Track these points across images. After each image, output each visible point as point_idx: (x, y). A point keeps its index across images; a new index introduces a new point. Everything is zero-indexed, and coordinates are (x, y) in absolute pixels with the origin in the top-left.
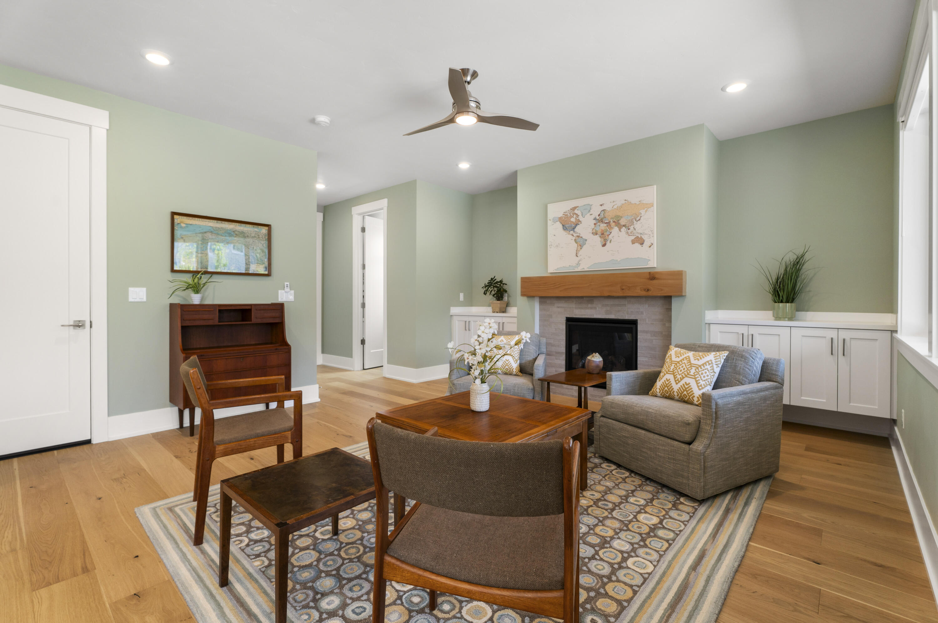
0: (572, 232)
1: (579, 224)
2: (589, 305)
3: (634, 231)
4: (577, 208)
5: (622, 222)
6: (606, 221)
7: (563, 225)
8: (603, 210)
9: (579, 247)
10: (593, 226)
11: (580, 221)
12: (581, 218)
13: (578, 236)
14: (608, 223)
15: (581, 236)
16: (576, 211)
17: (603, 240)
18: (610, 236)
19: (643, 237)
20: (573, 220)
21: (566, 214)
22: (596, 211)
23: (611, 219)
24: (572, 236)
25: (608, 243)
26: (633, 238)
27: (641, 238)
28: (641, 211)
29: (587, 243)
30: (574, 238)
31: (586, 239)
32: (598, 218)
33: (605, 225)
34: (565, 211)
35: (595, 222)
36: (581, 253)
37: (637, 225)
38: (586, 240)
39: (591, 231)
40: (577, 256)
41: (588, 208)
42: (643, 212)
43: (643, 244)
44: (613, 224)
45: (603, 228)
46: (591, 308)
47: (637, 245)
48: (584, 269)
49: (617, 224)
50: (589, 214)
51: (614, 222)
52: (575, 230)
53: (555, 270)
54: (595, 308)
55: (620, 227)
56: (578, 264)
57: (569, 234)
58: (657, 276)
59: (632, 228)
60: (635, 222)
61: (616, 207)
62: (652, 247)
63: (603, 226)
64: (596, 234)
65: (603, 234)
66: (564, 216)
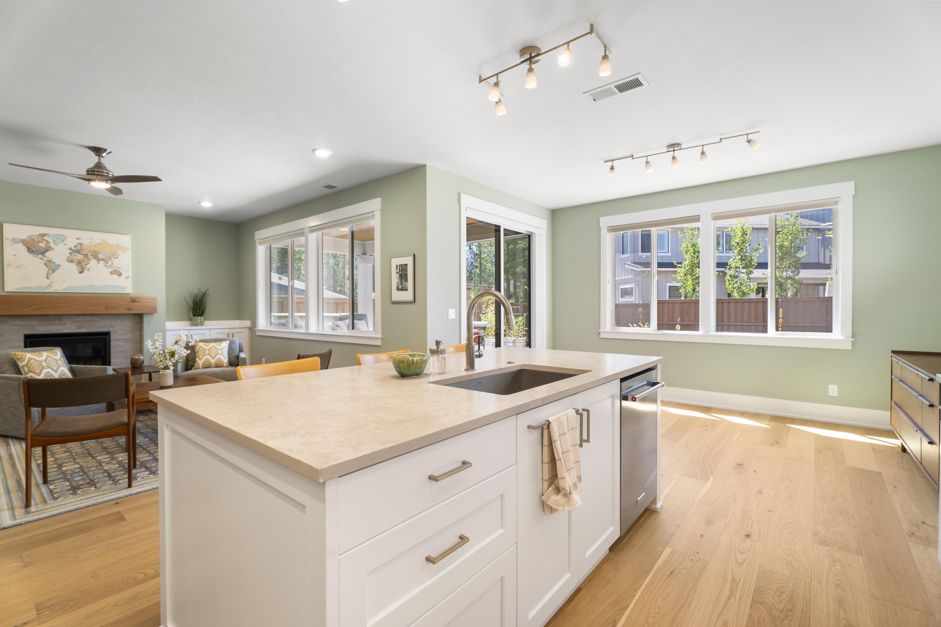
0: (40, 256)
1: (50, 250)
2: (57, 322)
3: (112, 265)
4: (48, 236)
5: (100, 256)
6: (83, 253)
7: (28, 248)
8: (80, 244)
9: (51, 271)
10: (68, 255)
11: (52, 248)
12: (52, 245)
13: (50, 261)
14: (86, 255)
15: (53, 261)
16: (46, 238)
17: (80, 268)
18: (88, 266)
19: (120, 270)
20: (42, 245)
21: (33, 238)
22: (72, 243)
23: (89, 252)
24: (41, 260)
25: (86, 271)
26: (111, 270)
27: (119, 271)
28: (118, 251)
29: (60, 268)
30: (43, 262)
31: (60, 264)
32: (74, 248)
33: (83, 256)
34: (31, 235)
35: (70, 251)
36: (53, 276)
37: (115, 262)
38: (60, 266)
39: (66, 258)
40: (48, 278)
41: (63, 239)
42: (120, 252)
43: (120, 275)
44: (91, 257)
45: (80, 258)
46: (59, 324)
47: (115, 276)
48: (57, 290)
49: (95, 257)
50: (63, 243)
51: (92, 255)
52: (45, 255)
53: (16, 289)
54: (65, 324)
55: (99, 260)
56: (50, 286)
57: (37, 257)
58: (137, 300)
59: (110, 262)
60: (113, 259)
61: (93, 243)
62: (128, 279)
63: (79, 257)
64: (72, 262)
65: (79, 263)
66: (29, 239)
